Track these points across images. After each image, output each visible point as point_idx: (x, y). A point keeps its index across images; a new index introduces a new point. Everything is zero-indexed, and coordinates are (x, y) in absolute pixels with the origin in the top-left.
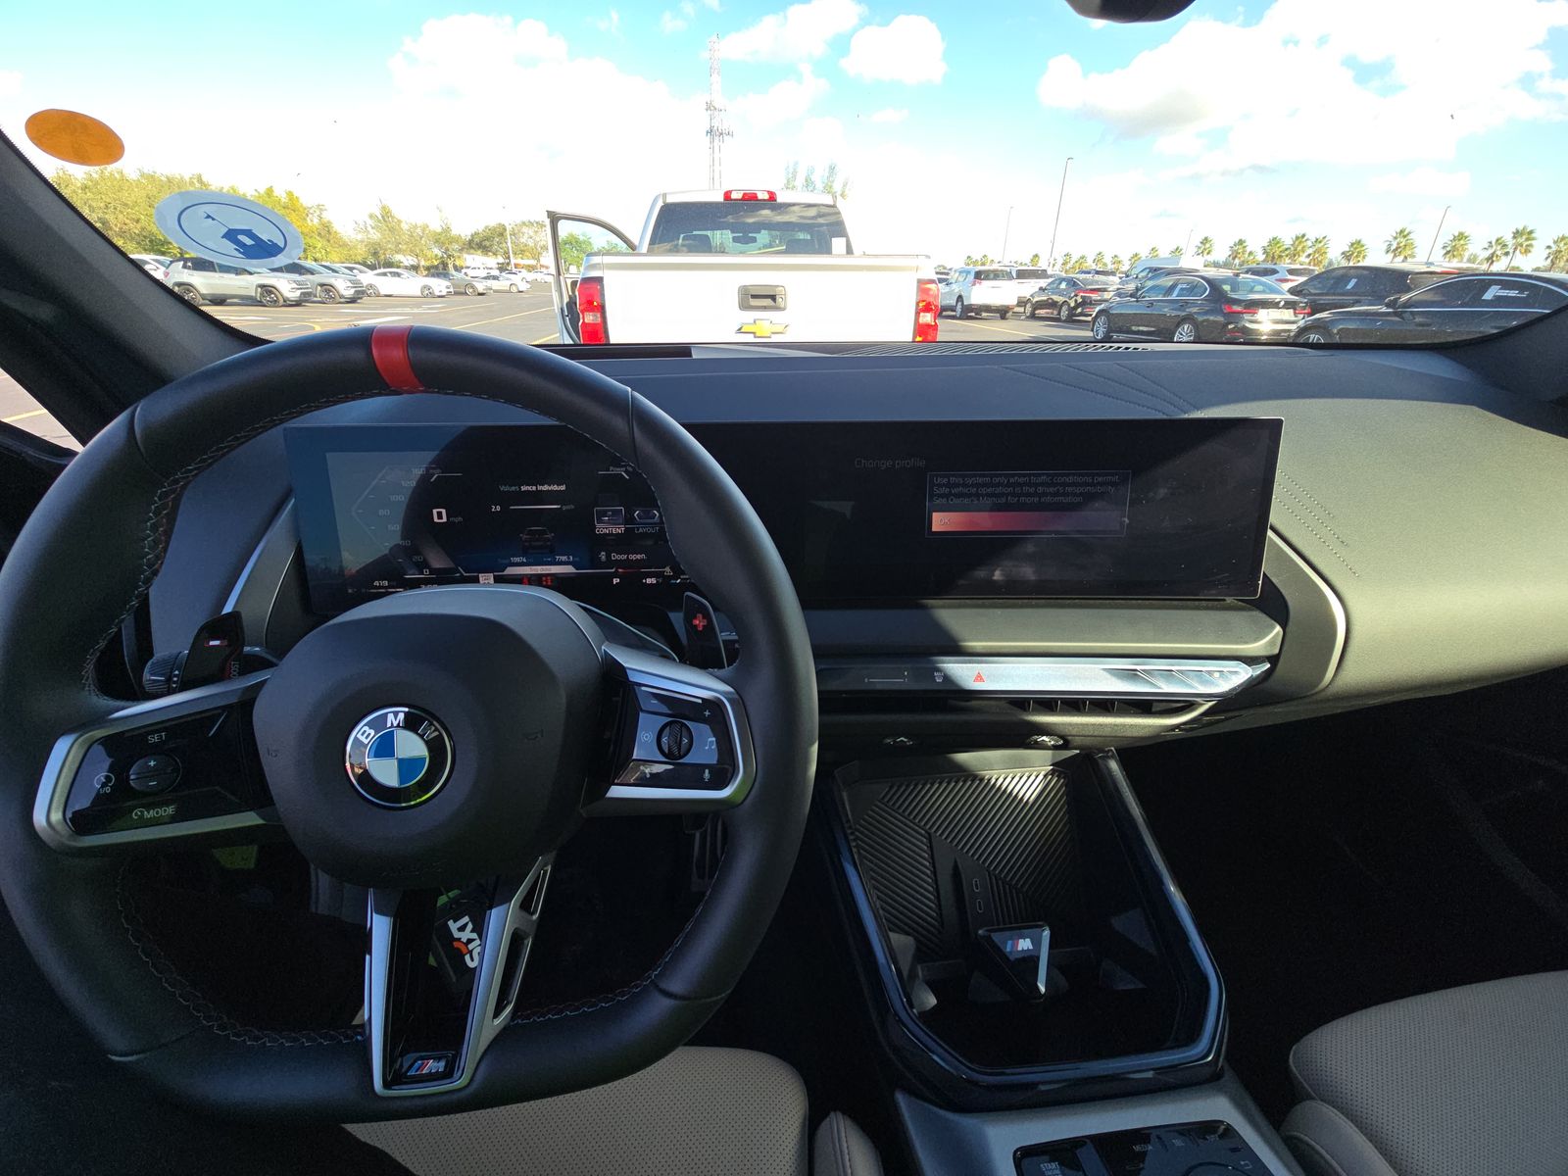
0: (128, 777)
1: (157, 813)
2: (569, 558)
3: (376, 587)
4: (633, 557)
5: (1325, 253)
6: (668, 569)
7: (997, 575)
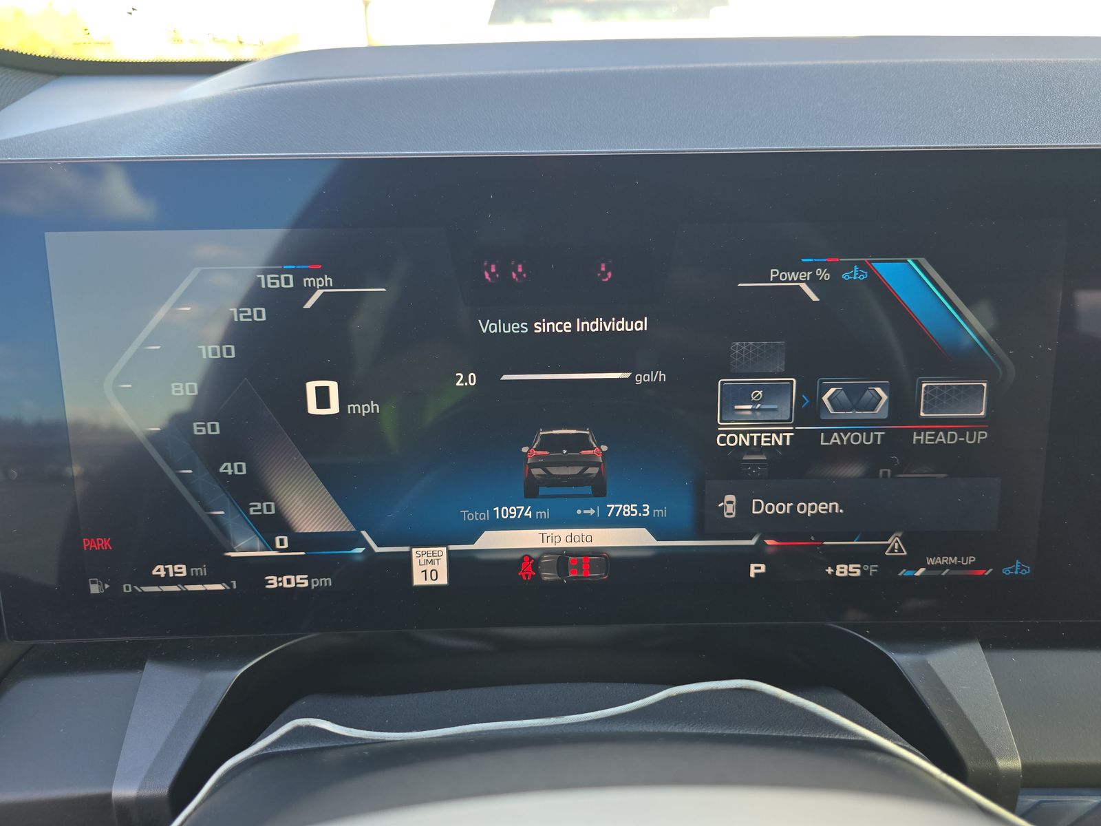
2: (640, 509)
3: (159, 581)
4: (808, 509)
6: (894, 541)
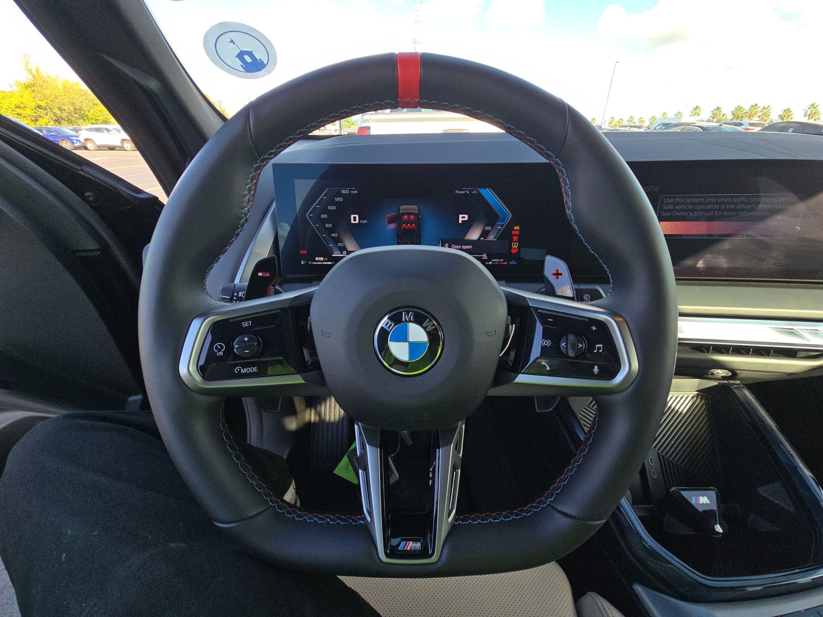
0: (233, 347)
1: (248, 370)
3: (317, 261)
4: (464, 247)
5: (769, 115)
6: (485, 255)
7: (700, 264)
